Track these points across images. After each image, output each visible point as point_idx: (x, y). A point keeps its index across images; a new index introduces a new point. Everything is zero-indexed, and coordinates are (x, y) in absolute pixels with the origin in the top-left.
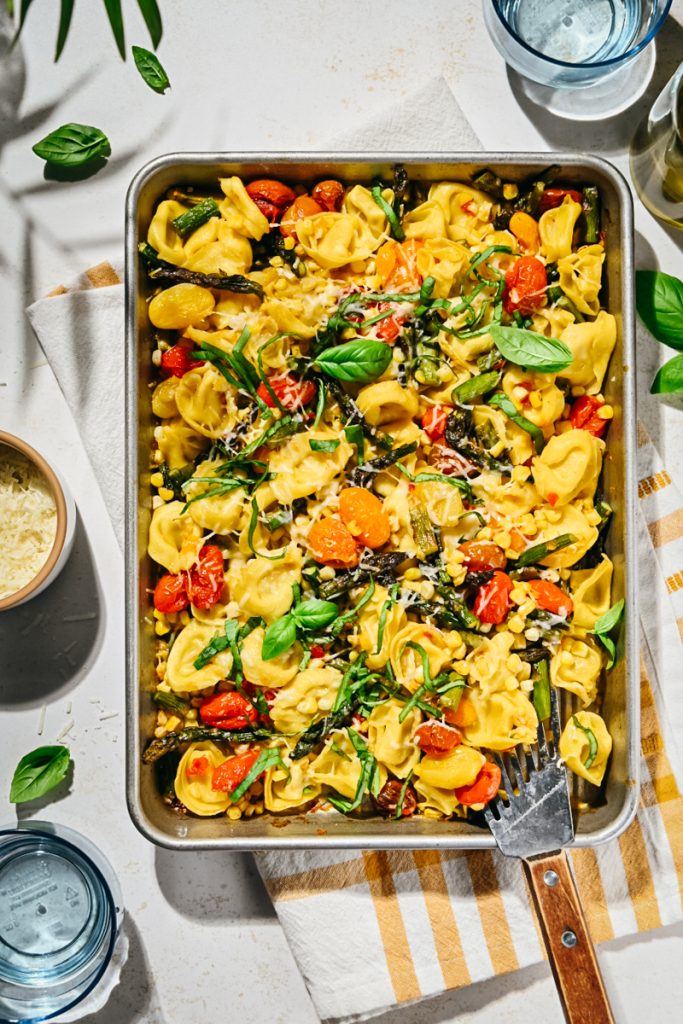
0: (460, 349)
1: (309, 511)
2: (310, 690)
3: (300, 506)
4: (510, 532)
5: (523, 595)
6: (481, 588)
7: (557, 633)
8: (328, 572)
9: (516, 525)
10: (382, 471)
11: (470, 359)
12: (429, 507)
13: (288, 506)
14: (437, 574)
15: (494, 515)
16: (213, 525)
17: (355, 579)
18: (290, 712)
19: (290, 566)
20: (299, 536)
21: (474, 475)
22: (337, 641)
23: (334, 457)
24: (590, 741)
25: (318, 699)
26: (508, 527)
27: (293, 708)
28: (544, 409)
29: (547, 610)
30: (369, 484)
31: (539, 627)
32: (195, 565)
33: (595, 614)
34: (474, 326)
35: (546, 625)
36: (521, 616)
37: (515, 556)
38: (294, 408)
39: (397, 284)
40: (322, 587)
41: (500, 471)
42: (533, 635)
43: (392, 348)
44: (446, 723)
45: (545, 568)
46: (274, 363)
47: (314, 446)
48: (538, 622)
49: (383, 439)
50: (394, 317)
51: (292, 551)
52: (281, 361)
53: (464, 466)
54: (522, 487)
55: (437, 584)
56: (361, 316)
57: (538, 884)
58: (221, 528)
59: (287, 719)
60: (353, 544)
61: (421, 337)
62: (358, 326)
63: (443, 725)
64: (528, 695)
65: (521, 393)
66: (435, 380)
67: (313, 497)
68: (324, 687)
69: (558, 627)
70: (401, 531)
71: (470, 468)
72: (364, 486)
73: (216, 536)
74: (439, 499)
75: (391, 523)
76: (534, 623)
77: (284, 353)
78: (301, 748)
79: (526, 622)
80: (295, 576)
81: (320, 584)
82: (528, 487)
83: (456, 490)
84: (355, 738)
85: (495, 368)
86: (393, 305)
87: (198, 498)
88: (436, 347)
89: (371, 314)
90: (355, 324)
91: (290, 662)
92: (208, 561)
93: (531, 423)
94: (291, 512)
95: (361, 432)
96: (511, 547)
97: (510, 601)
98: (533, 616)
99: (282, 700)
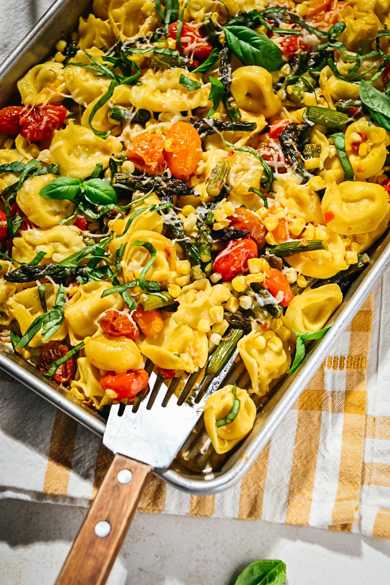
0: (333, 85)
1: (147, 124)
2: (54, 241)
3: (144, 117)
4: (280, 220)
5: (259, 268)
6: (231, 242)
7: (266, 313)
8: (129, 166)
9: (289, 218)
10: (218, 132)
11: (334, 96)
12: (234, 168)
13: (135, 108)
14: (206, 214)
15: (277, 204)
16: (74, 90)
17: (144, 183)
18: (30, 248)
19: (106, 151)
20: (128, 136)
21: (283, 170)
22: (100, 221)
23: (191, 97)
24: (234, 405)
25: (56, 252)
26: (281, 215)
27: (34, 246)
28: (366, 160)
29: (269, 290)
30: (203, 135)
31: (255, 299)
32: (41, 104)
33: (305, 328)
34: (351, 77)
35: (261, 301)
36: (246, 281)
37: (273, 242)
38: (187, 49)
39: (317, 21)
40: (117, 174)
41: (302, 175)
42: (247, 302)
43: (284, 63)
44: (132, 316)
45: (289, 266)
46: (195, 14)
47: (182, 81)
48: (256, 295)
49: (234, 109)
50: (299, 38)
51: (114, 142)
52: (199, 14)
53: (279, 160)
54: (311, 195)
55: (201, 220)
56: (277, 25)
57: (111, 474)
58: (78, 95)
59: (23, 250)
60: (159, 155)
61: (311, 67)
62: (270, 28)
63: (130, 317)
64: (211, 346)
65: (358, 138)
66: (299, 97)
67: (156, 115)
68: (67, 245)
69: (270, 308)
70: (201, 177)
71: (282, 163)
72: (200, 133)
73: (71, 99)
74: (245, 167)
75: (199, 164)
76: (252, 293)
77: (206, 12)
78: (17, 273)
79: (247, 289)
80: (105, 160)
81: (117, 172)
82: (315, 197)
83: (262, 168)
84: (61, 295)
85: (349, 112)
86: (304, 31)
87: (79, 65)
88: (317, 78)
89: (284, 26)
90: (270, 26)
91: (56, 214)
92: (52, 108)
93: (350, 164)
94: (134, 114)
95: (222, 95)
96: (275, 232)
97: (246, 265)
98: (256, 287)
99: (30, 234)
